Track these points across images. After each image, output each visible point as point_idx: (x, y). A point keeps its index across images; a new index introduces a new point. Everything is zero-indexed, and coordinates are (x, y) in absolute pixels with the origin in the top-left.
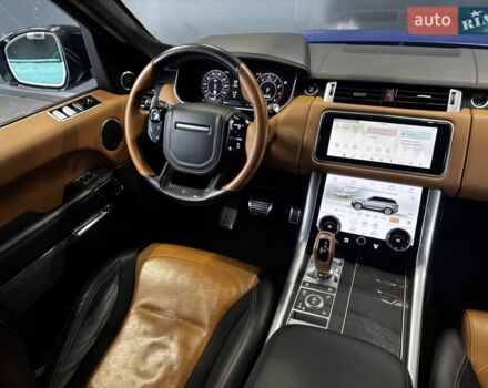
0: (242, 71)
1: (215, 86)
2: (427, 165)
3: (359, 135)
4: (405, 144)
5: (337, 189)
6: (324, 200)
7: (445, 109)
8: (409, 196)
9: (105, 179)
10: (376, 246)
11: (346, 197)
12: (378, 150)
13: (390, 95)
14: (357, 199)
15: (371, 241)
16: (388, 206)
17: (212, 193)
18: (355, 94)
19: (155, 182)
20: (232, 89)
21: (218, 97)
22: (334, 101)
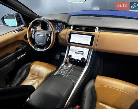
0: (49, 24)
3: (76, 37)
4: (85, 39)
5: (72, 49)
6: (70, 51)
7: (94, 32)
8: (86, 51)
9: (25, 46)
10: (79, 61)
11: (74, 51)
13: (84, 29)
14: (76, 51)
15: (78, 60)
16: (82, 53)
17: (45, 50)
18: (77, 28)
19: (33, 47)
22: (73, 30)
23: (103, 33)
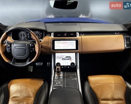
0: (32, 33)
1: (23, 35)
2: (75, 48)
3: (61, 44)
5: (58, 56)
6: (56, 59)
7: (76, 36)
8: (73, 55)
10: (69, 67)
11: (61, 58)
12: (65, 47)
13: (65, 35)
14: (63, 58)
15: (67, 66)
16: (69, 58)
17: (28, 63)
18: (58, 35)
19: (11, 63)
20: (27, 36)
21: (24, 38)
22: (54, 37)
23: (84, 37)
